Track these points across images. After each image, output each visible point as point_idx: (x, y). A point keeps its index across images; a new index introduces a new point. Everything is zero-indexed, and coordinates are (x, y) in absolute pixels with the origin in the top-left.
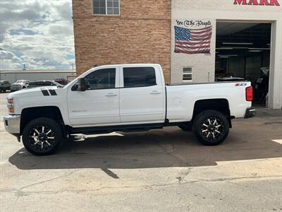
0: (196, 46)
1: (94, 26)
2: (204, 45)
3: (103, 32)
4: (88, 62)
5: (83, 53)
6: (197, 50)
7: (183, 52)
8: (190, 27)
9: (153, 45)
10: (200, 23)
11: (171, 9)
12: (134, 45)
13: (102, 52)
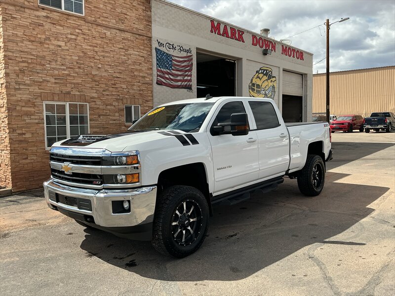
0: (179, 78)
1: (42, 25)
2: (186, 78)
3: (57, 39)
4: (31, 89)
5: (22, 71)
6: (179, 83)
7: (166, 85)
8: (171, 52)
9: (132, 71)
10: (181, 49)
11: (150, 22)
12: (107, 67)
13: (56, 72)
